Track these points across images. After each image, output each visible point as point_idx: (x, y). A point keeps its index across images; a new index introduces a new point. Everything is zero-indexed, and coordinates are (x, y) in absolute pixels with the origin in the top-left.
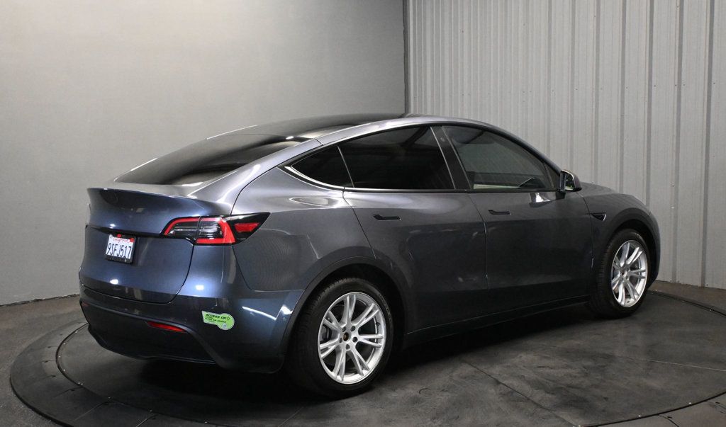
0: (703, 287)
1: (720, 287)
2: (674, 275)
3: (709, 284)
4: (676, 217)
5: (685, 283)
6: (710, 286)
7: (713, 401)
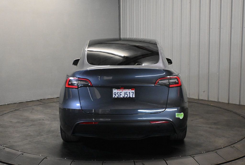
0: (228, 103)
1: (235, 103)
2: (218, 99)
3: (231, 102)
4: (219, 77)
5: (222, 102)
6: (231, 103)
7: (232, 146)
